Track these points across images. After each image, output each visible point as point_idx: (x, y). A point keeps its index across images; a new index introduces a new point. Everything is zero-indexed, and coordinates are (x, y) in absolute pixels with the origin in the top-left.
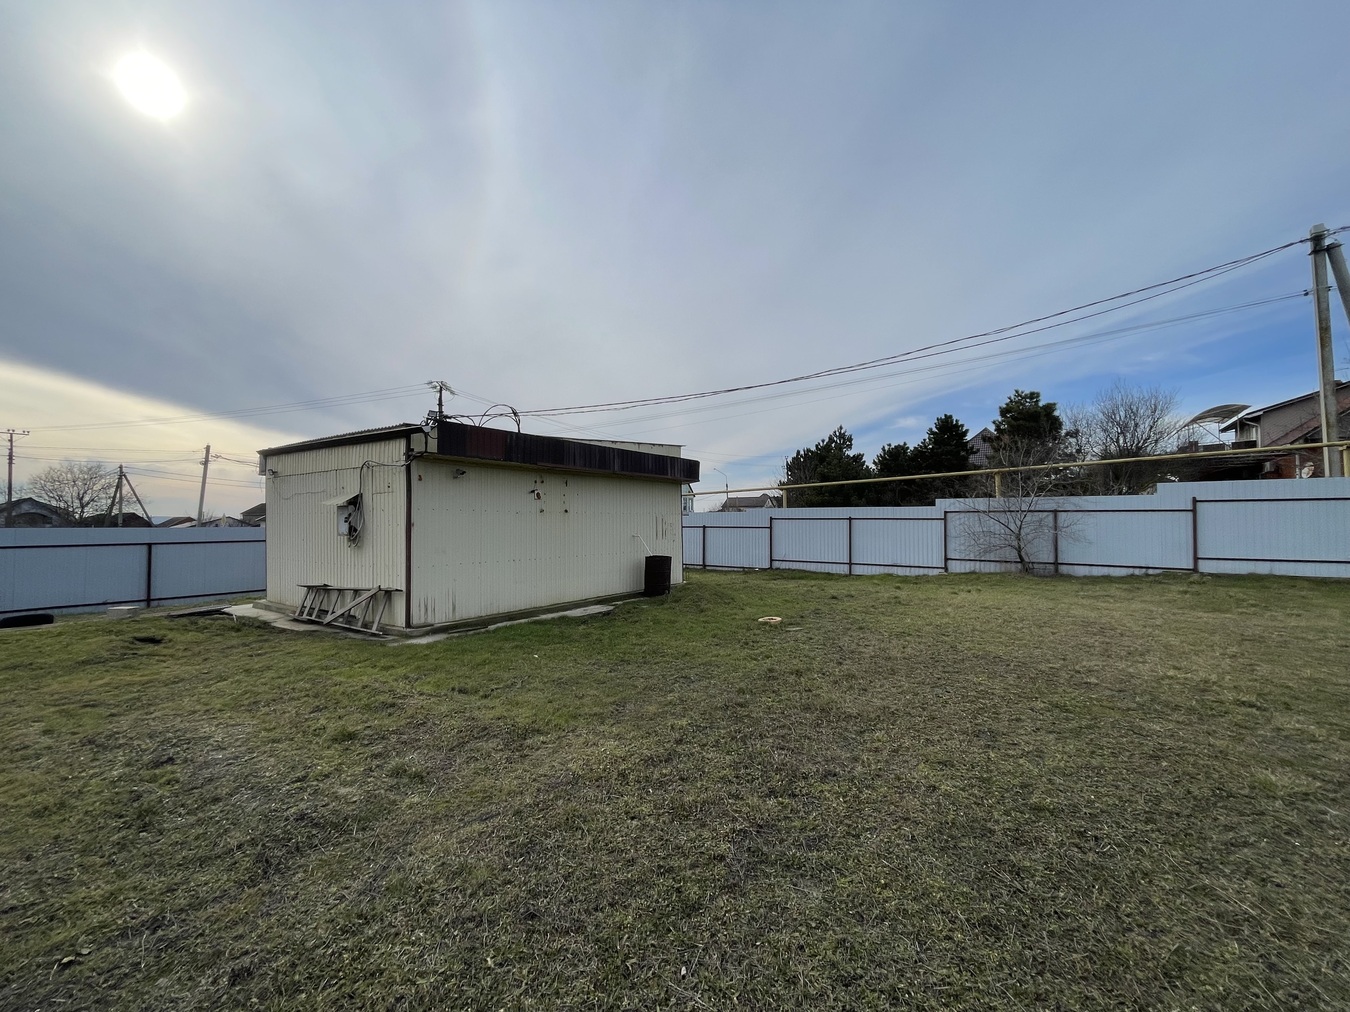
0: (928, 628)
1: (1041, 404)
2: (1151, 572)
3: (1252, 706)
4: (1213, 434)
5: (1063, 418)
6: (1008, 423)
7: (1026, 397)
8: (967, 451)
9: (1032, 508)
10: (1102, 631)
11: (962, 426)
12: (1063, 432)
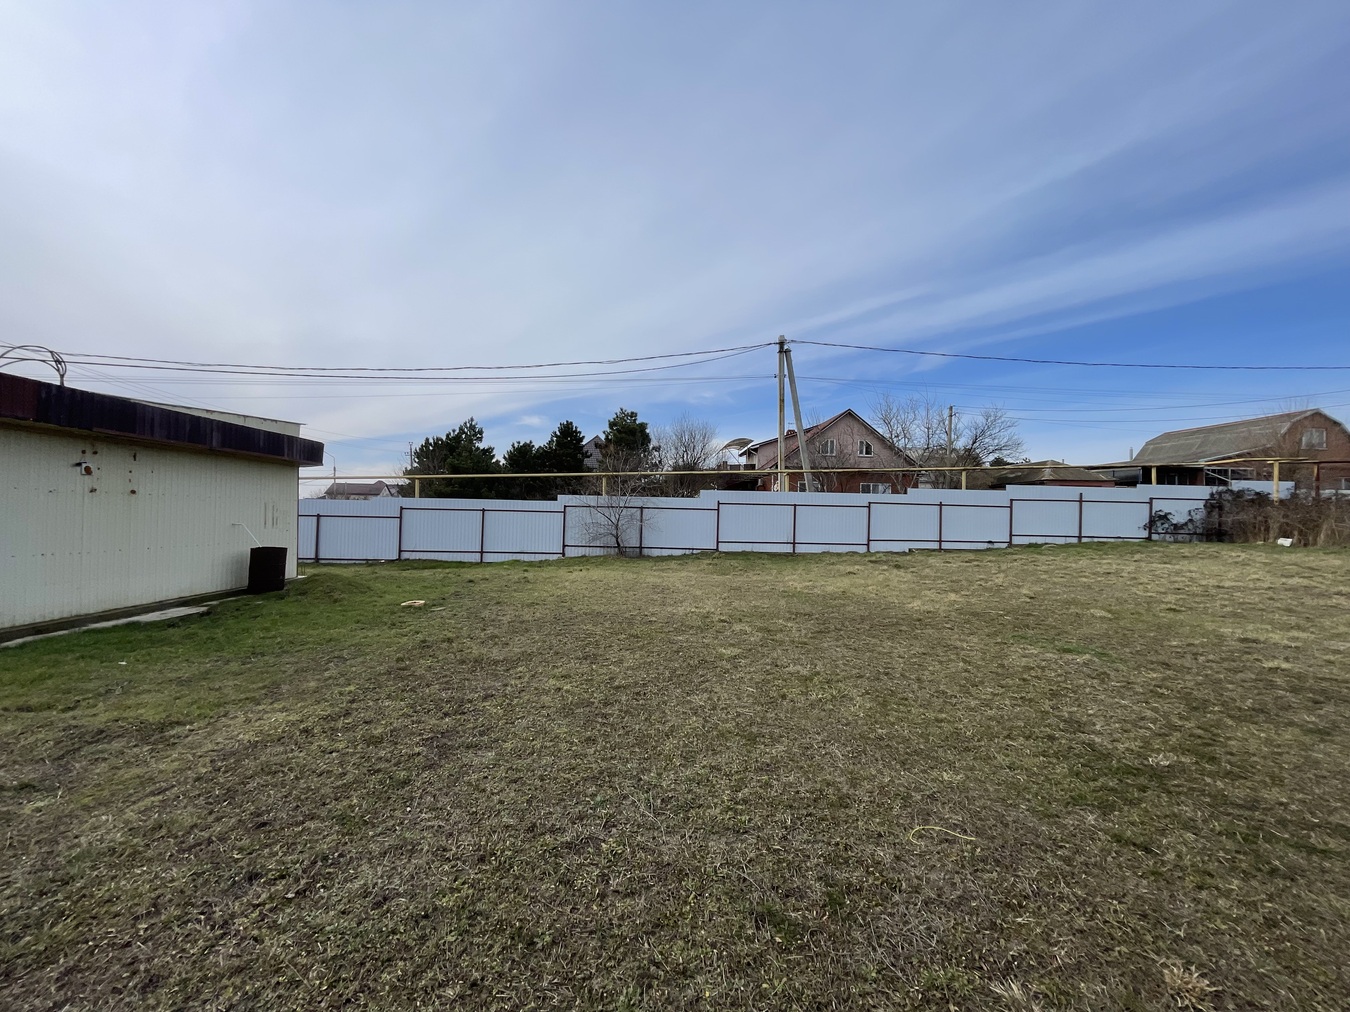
0: (550, 599)
1: (637, 422)
2: (695, 552)
3: (725, 622)
4: (735, 457)
5: (652, 436)
6: (614, 435)
7: (627, 415)
8: (583, 454)
9: (627, 505)
10: (662, 592)
11: (580, 432)
12: (651, 447)
